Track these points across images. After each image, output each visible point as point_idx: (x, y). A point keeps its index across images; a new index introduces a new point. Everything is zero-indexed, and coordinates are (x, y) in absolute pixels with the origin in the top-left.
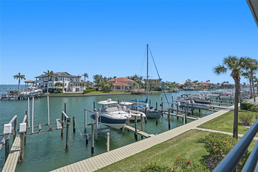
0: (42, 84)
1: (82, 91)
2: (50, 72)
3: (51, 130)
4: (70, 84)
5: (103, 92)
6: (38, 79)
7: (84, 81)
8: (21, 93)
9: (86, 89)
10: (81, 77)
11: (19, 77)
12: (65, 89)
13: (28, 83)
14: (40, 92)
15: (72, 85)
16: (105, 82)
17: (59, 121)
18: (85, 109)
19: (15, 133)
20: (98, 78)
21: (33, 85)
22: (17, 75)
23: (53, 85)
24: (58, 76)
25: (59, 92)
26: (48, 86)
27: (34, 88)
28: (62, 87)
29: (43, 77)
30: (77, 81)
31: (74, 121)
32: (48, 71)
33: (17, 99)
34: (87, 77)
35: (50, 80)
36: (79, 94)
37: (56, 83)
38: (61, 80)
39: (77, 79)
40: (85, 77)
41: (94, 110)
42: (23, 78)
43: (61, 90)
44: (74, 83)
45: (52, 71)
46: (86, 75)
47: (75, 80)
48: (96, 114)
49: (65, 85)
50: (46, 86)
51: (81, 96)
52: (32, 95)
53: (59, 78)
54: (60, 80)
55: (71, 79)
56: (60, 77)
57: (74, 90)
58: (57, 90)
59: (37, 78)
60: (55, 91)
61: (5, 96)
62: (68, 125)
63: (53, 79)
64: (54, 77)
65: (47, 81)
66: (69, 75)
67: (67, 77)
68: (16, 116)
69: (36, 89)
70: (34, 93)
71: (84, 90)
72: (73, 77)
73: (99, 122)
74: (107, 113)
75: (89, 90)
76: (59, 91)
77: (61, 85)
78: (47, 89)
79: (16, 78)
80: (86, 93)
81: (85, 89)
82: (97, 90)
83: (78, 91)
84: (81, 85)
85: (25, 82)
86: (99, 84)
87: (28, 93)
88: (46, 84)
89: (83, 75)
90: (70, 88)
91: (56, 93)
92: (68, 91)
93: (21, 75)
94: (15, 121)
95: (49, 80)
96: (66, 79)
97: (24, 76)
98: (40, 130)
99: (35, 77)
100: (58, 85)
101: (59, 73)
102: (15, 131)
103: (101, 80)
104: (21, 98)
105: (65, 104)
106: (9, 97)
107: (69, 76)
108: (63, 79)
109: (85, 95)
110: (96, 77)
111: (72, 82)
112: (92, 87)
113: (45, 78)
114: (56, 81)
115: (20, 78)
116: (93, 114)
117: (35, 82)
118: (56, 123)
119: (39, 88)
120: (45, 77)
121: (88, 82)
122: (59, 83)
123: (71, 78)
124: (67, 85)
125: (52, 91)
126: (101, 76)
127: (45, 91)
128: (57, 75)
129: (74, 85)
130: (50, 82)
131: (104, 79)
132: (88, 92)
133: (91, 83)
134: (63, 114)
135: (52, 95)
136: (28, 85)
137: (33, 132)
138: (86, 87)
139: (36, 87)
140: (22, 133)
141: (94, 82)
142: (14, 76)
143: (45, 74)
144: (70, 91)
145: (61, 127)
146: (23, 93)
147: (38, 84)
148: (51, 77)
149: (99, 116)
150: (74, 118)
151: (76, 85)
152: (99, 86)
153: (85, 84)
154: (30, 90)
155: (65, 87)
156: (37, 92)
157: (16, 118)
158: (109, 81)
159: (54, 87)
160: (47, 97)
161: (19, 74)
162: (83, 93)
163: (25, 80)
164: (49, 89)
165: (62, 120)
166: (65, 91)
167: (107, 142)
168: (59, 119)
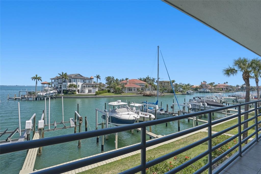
0: (57, 86)
1: (94, 92)
2: (64, 74)
3: (65, 127)
4: (83, 85)
5: (115, 94)
6: (53, 81)
7: (96, 82)
8: (38, 94)
9: (99, 90)
10: (93, 78)
11: (36, 78)
12: (78, 91)
13: (44, 85)
14: (55, 93)
15: (84, 86)
16: (117, 83)
17: (72, 120)
18: (96, 109)
19: (35, 129)
20: (110, 80)
21: (49, 86)
22: (35, 77)
23: (67, 87)
24: (72, 78)
25: (73, 94)
26: (62, 87)
27: (50, 89)
28: (76, 88)
29: (58, 78)
30: (89, 83)
31: (86, 120)
32: (63, 73)
33: (35, 99)
34: (100, 78)
35: (65, 82)
36: (92, 95)
37: (70, 84)
38: (75, 81)
39: (90, 80)
40: (97, 79)
41: (105, 111)
42: (39, 80)
43: (75, 91)
44: (87, 84)
45: (66, 73)
46: (98, 77)
47: (87, 82)
48: (106, 114)
49: (78, 86)
50: (61, 88)
51: (93, 97)
52: (48, 95)
53: (72, 80)
54: (73, 81)
55: (84, 81)
56: (73, 78)
57: (87, 91)
58: (71, 91)
59: (52, 79)
60: (68, 92)
61: (25, 96)
62: (80, 124)
63: (67, 81)
64: (67, 79)
65: (61, 82)
66: (82, 76)
67: (80, 79)
68: (35, 114)
69: (51, 90)
70: (50, 94)
71: (96, 92)
72: (86, 78)
73: (109, 122)
74: (117, 114)
75: (101, 91)
76: (73, 92)
77: (75, 87)
78: (61, 90)
79: (34, 79)
80: (98, 95)
81: (97, 90)
82: (109, 91)
83: (91, 92)
84: (93, 86)
85: (42, 83)
86: (111, 85)
87: (44, 94)
88: (61, 86)
89: (95, 77)
90: (83, 89)
91: (70, 94)
92: (81, 93)
93: (37, 77)
94: (34, 118)
95: (63, 82)
96: (79, 80)
97: (41, 78)
98: (56, 127)
99: (50, 78)
100: (72, 86)
101: (73, 75)
102: (34, 128)
103: (113, 82)
104: (38, 99)
105: (78, 104)
106: (28, 98)
107: (82, 78)
108: (76, 81)
109: (97, 96)
110: (108, 79)
111: (85, 84)
112: (104, 88)
113: (59, 80)
114: (70, 82)
115: (37, 80)
116: (104, 114)
117: (50, 83)
118: (70, 122)
119: (54, 89)
120: (59, 78)
121: (100, 83)
122: (72, 84)
123: (84, 79)
124: (80, 86)
125: (66, 92)
126: (113, 78)
127: (59, 92)
128: (70, 76)
129: (87, 86)
130: (64, 83)
131: (116, 81)
132: (100, 94)
133: (103, 84)
134: (75, 113)
135: (66, 96)
136: (44, 86)
137: (49, 129)
138: (98, 89)
139: (51, 88)
140: (40, 129)
141: (106, 84)
142: (31, 78)
143: (60, 76)
144: (83, 93)
145: (74, 126)
146: (40, 94)
147: (53, 85)
148: (65, 78)
149: (110, 116)
150: (86, 118)
151: (89, 86)
152: (111, 87)
153: (97, 86)
154: (46, 91)
155: (78, 88)
156: (52, 93)
157: (35, 116)
158: (121, 83)
159: (68, 88)
160: (62, 97)
161: (37, 76)
162: (96, 95)
163: (42, 81)
164: (63, 90)
165: (75, 120)
166: (79, 92)
167: (115, 140)
168: (72, 118)
